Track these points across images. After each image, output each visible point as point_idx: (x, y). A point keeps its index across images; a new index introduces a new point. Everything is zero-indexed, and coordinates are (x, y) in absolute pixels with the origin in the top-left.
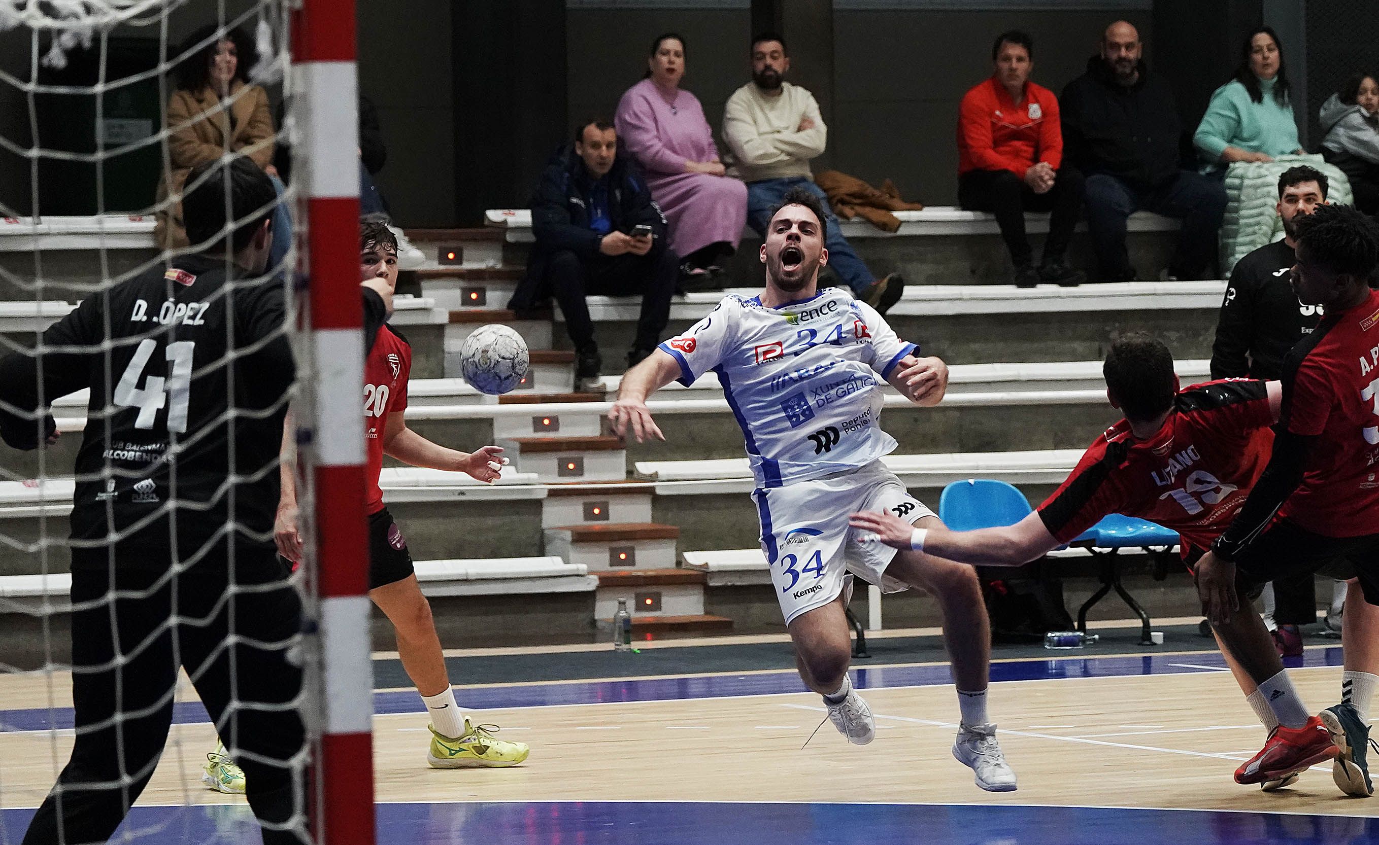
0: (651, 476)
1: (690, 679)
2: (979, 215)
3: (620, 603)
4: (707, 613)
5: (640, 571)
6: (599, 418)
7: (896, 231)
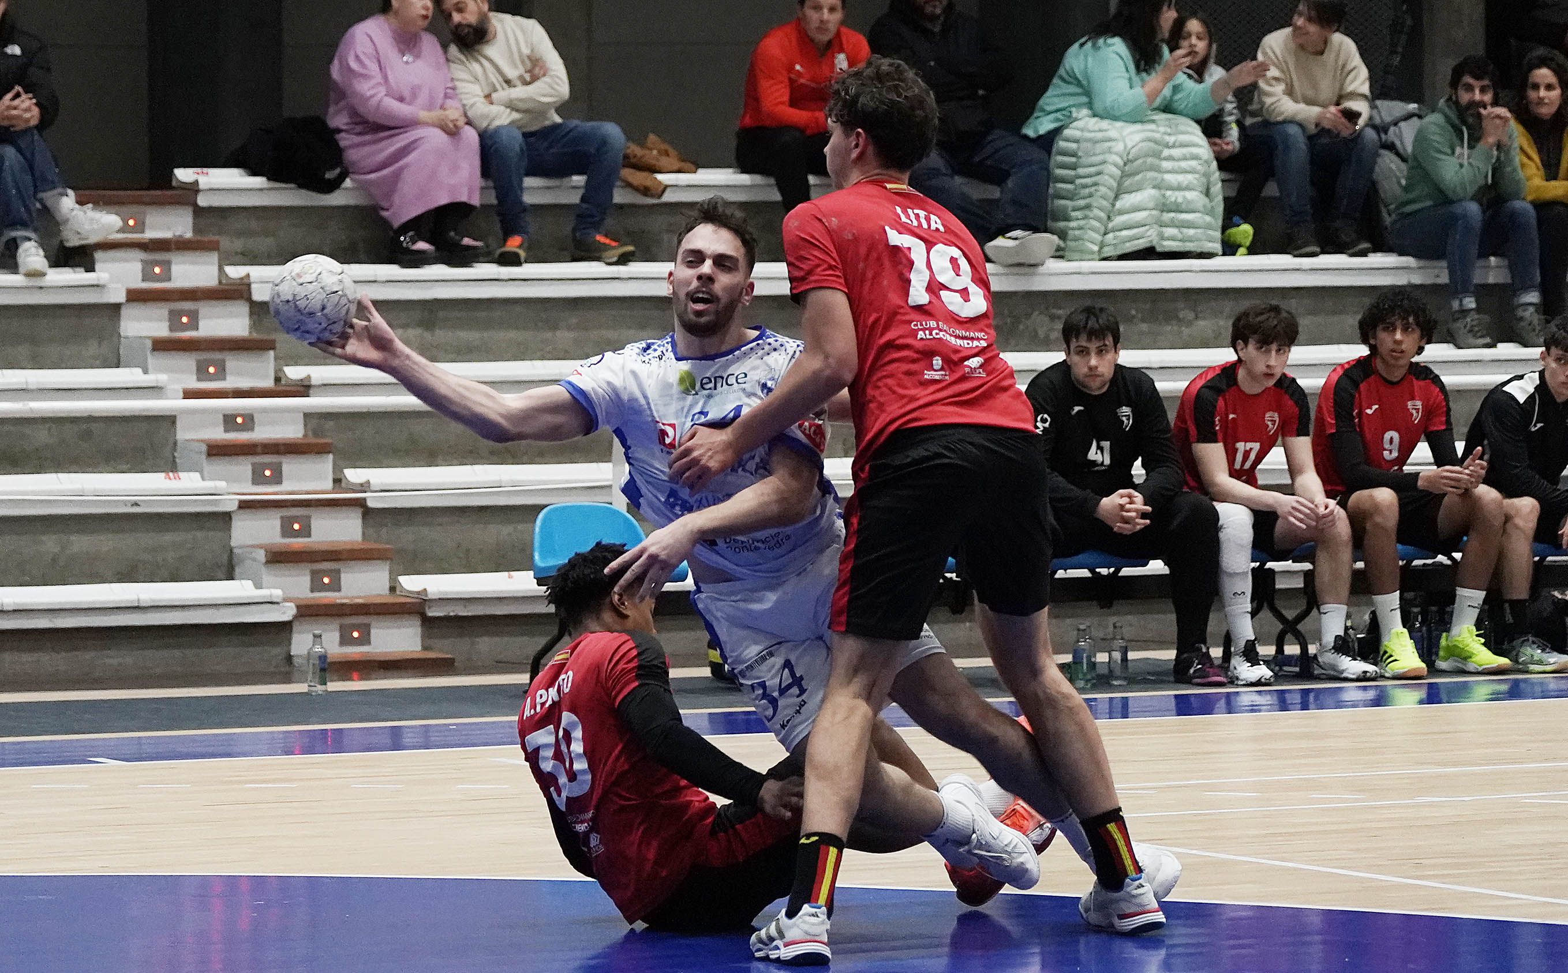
0: (362, 485)
1: (406, 727)
2: (758, 179)
3: (315, 636)
4: (425, 648)
5: (347, 598)
6: (302, 415)
7: (660, 196)
